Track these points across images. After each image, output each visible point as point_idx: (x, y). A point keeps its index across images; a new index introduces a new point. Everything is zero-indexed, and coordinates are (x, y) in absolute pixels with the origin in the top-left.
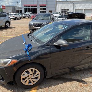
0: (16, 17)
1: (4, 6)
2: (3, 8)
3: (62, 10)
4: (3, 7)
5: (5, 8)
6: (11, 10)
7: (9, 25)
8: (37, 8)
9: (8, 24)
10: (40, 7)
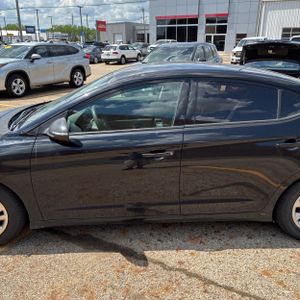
0: (123, 56)
1: (104, 23)
2: (99, 30)
3: (285, 30)
4: (101, 26)
5: (104, 30)
6: (122, 34)
7: (81, 78)
8: (196, 27)
9: (78, 76)
10: (208, 21)
